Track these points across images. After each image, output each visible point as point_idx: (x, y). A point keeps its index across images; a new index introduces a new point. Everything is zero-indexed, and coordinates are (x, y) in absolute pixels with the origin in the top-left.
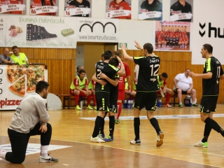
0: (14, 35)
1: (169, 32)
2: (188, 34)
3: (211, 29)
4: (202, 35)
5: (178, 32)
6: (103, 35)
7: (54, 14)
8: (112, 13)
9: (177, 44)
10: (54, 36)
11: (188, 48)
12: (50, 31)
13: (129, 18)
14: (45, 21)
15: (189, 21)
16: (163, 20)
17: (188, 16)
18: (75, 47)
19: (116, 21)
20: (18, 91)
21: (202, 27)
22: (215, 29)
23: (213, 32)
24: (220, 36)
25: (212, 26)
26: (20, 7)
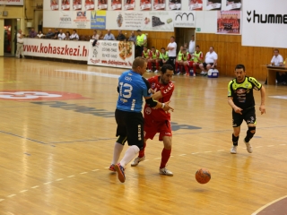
0: (147, 23)
1: (226, 19)
2: (239, 20)
3: (255, 15)
4: (249, 21)
5: (231, 19)
6: (187, 22)
7: (163, 9)
8: (192, 6)
9: (231, 29)
10: (163, 23)
11: (239, 32)
12: (162, 20)
13: (201, 9)
14: (160, 14)
15: (239, 9)
16: (222, 9)
17: (238, 5)
18: (173, 30)
19: (194, 12)
20: (122, 56)
21: (249, 14)
22: (258, 15)
23: (256, 18)
24: (262, 22)
25: (256, 13)
26: (149, 6)
